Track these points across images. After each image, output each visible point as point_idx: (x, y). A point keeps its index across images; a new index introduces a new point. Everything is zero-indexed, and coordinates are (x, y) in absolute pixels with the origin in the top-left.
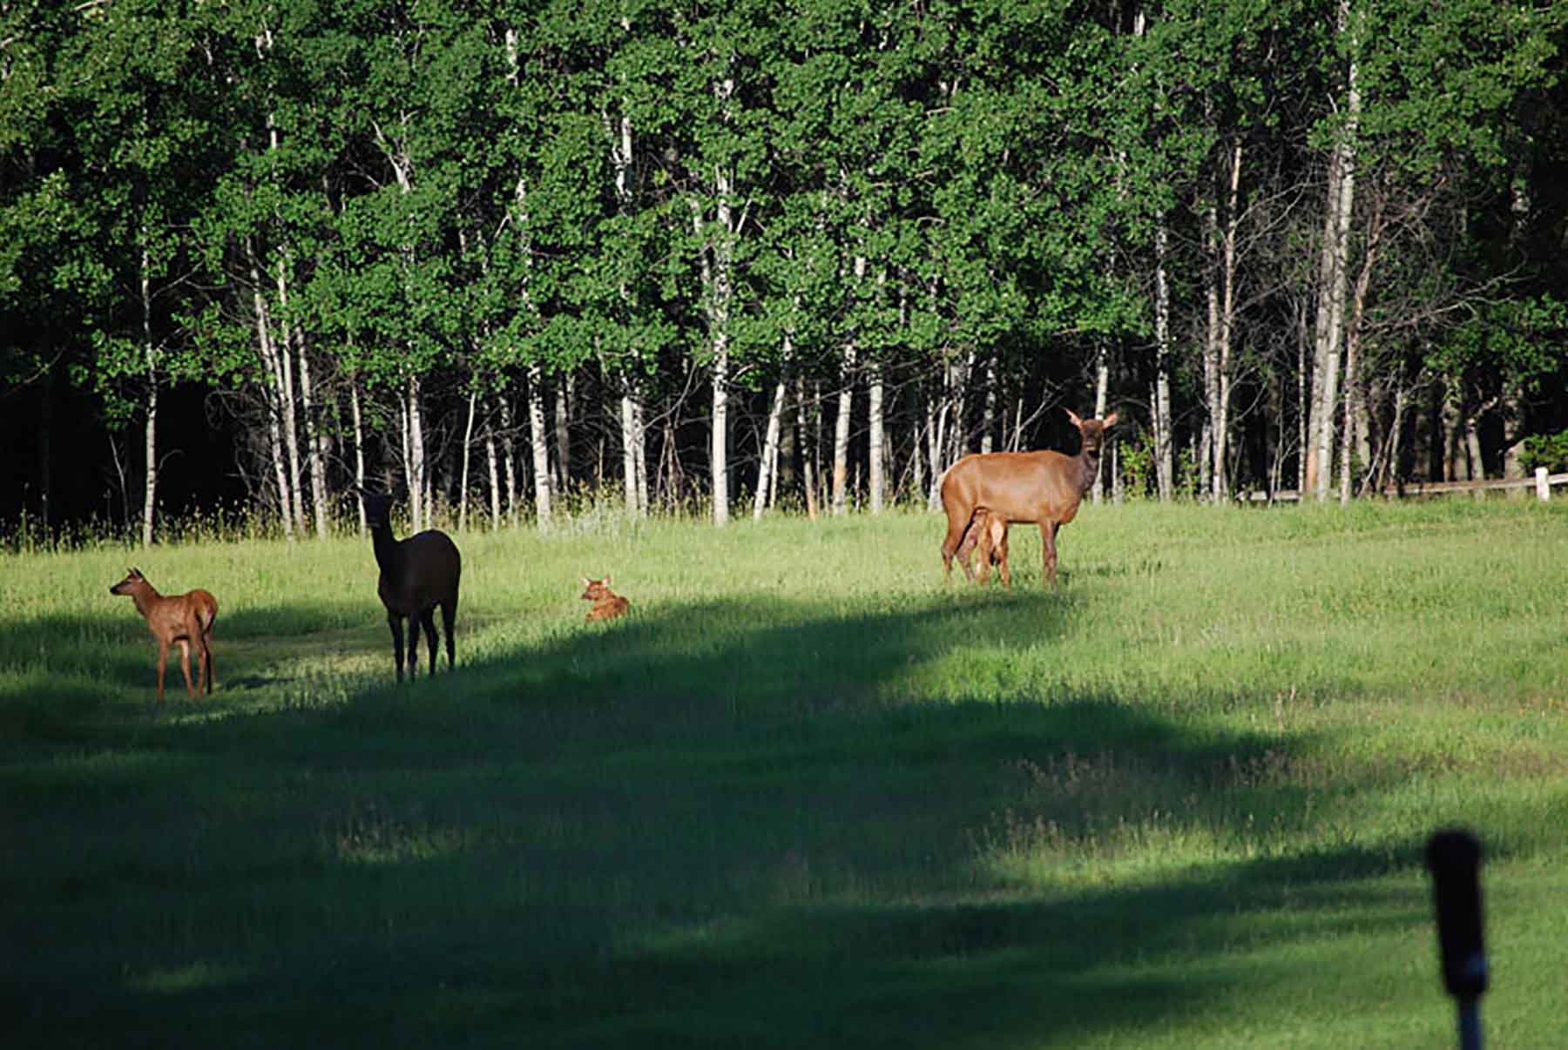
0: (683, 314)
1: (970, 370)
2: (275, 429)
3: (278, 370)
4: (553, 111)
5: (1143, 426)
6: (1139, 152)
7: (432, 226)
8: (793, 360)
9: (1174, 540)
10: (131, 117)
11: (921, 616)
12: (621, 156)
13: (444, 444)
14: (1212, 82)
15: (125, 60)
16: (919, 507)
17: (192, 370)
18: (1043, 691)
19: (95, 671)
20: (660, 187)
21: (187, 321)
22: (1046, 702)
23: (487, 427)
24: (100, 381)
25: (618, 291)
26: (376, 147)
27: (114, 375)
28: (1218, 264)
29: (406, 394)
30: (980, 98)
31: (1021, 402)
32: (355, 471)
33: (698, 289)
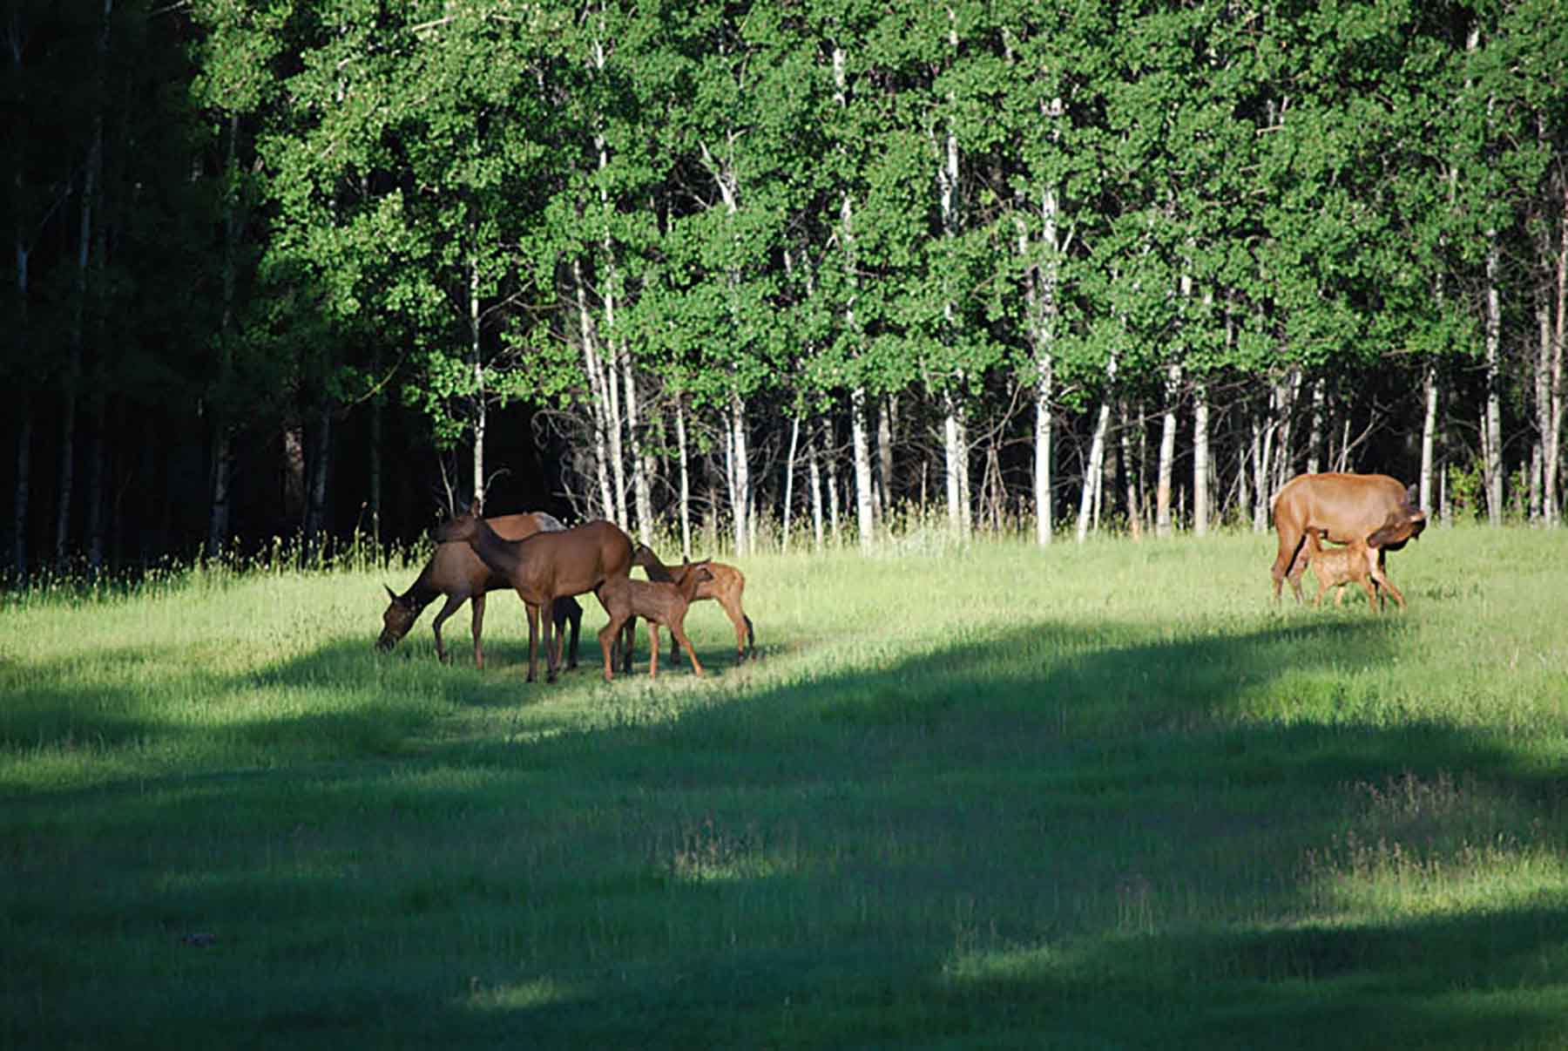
0: (1010, 335)
1: (1297, 392)
2: (600, 450)
3: (605, 390)
4: (879, 131)
5: (1473, 448)
6: (1473, 169)
7: (760, 249)
8: (1119, 382)
9: (1506, 562)
10: (462, 139)
11: (1249, 638)
12: (948, 177)
13: (768, 465)
14: (1550, 98)
15: (459, 83)
16: (1245, 529)
17: (522, 390)
18: (1379, 714)
19: (428, 689)
20: (986, 207)
21: (516, 341)
22: (1382, 724)
23: (811, 448)
24: (432, 401)
25: (942, 313)
26: (703, 166)
27: (445, 395)
28: (1551, 284)
29: (730, 414)
30: (1314, 117)
31: (1348, 424)
32: (679, 490)
33: (1022, 310)
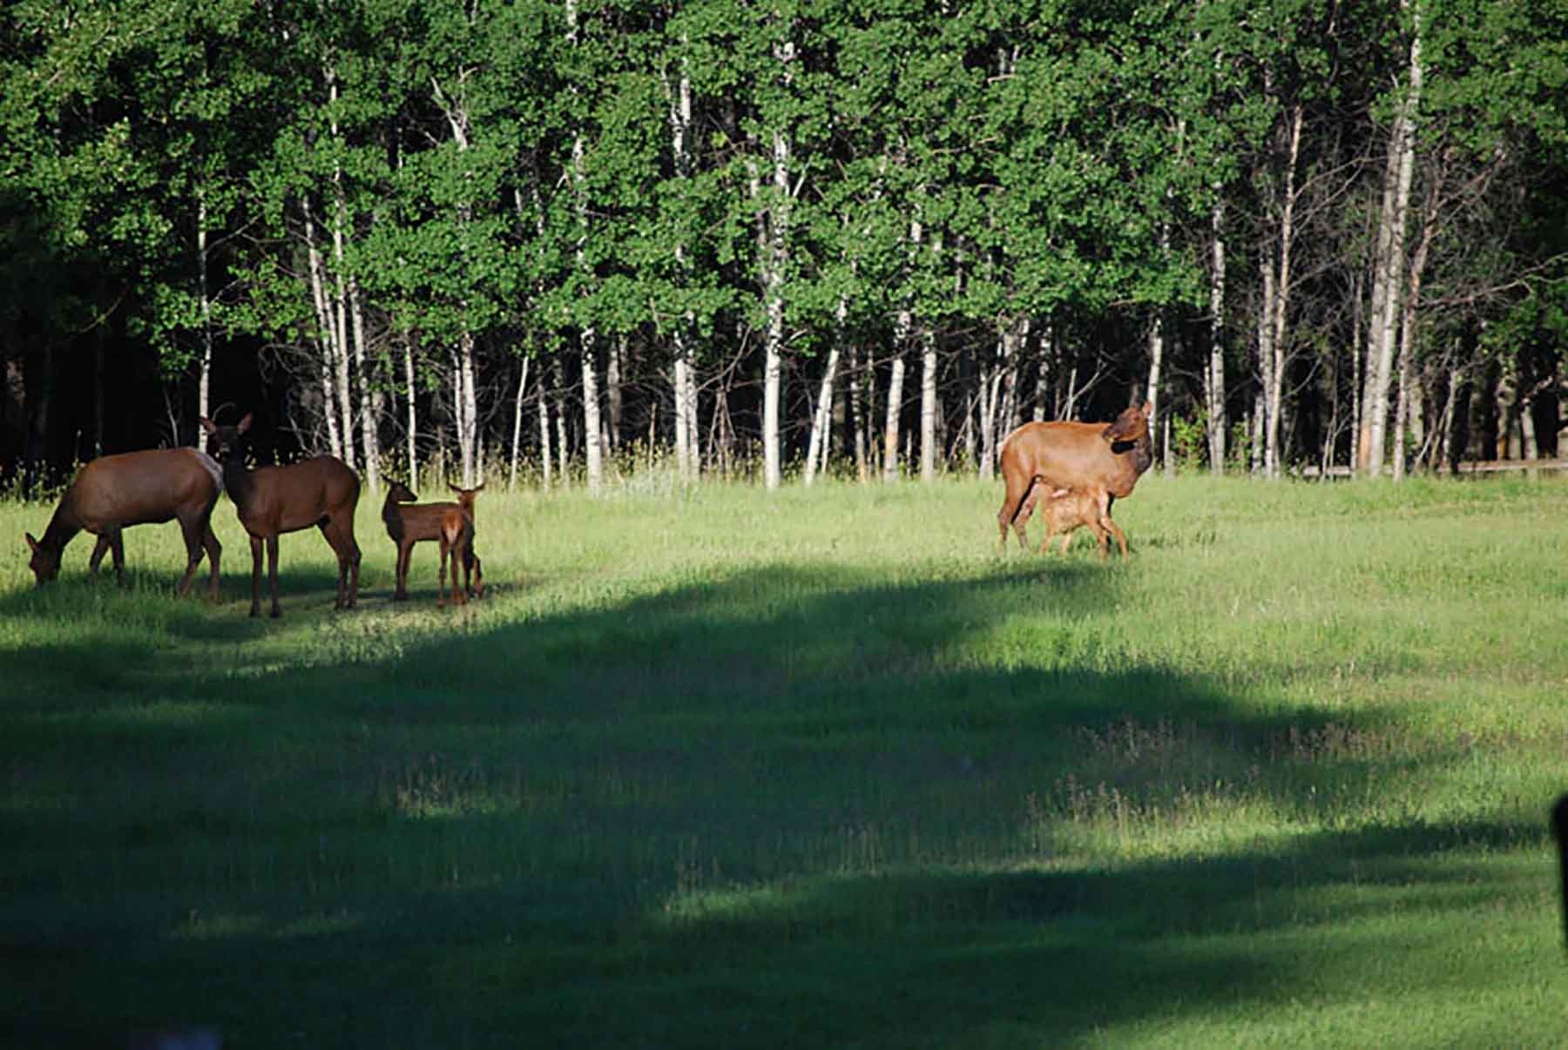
0: (739, 278)
1: (1024, 340)
2: (327, 384)
3: (332, 325)
4: (612, 71)
5: (1197, 399)
6: (1200, 122)
7: (490, 186)
8: (848, 326)
9: (1228, 512)
10: (192, 70)
11: (973, 584)
12: (680, 118)
13: (496, 403)
14: (1278, 52)
15: (189, 12)
16: (972, 475)
17: (249, 324)
18: (1101, 660)
19: (150, 623)
20: (718, 149)
21: (244, 274)
22: (1104, 670)
23: (540, 387)
24: (157, 332)
25: (672, 254)
26: (433, 103)
27: (171, 327)
28: (1274, 238)
29: (459, 352)
30: (1045, 68)
31: (1074, 372)
32: (406, 426)
33: (752, 254)
